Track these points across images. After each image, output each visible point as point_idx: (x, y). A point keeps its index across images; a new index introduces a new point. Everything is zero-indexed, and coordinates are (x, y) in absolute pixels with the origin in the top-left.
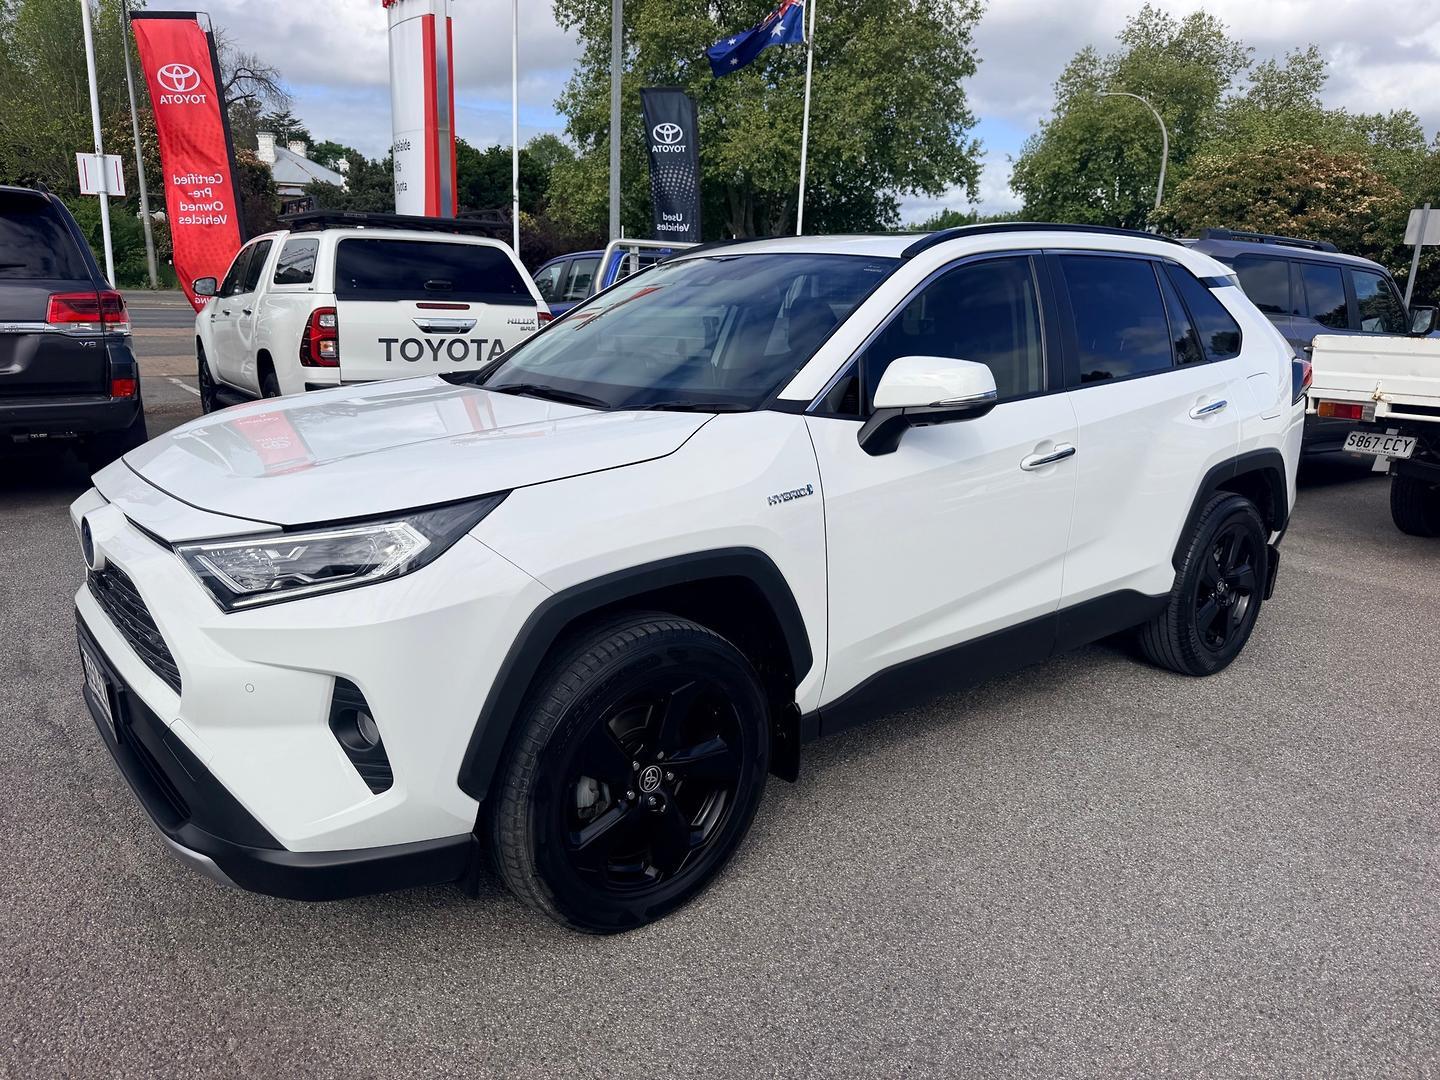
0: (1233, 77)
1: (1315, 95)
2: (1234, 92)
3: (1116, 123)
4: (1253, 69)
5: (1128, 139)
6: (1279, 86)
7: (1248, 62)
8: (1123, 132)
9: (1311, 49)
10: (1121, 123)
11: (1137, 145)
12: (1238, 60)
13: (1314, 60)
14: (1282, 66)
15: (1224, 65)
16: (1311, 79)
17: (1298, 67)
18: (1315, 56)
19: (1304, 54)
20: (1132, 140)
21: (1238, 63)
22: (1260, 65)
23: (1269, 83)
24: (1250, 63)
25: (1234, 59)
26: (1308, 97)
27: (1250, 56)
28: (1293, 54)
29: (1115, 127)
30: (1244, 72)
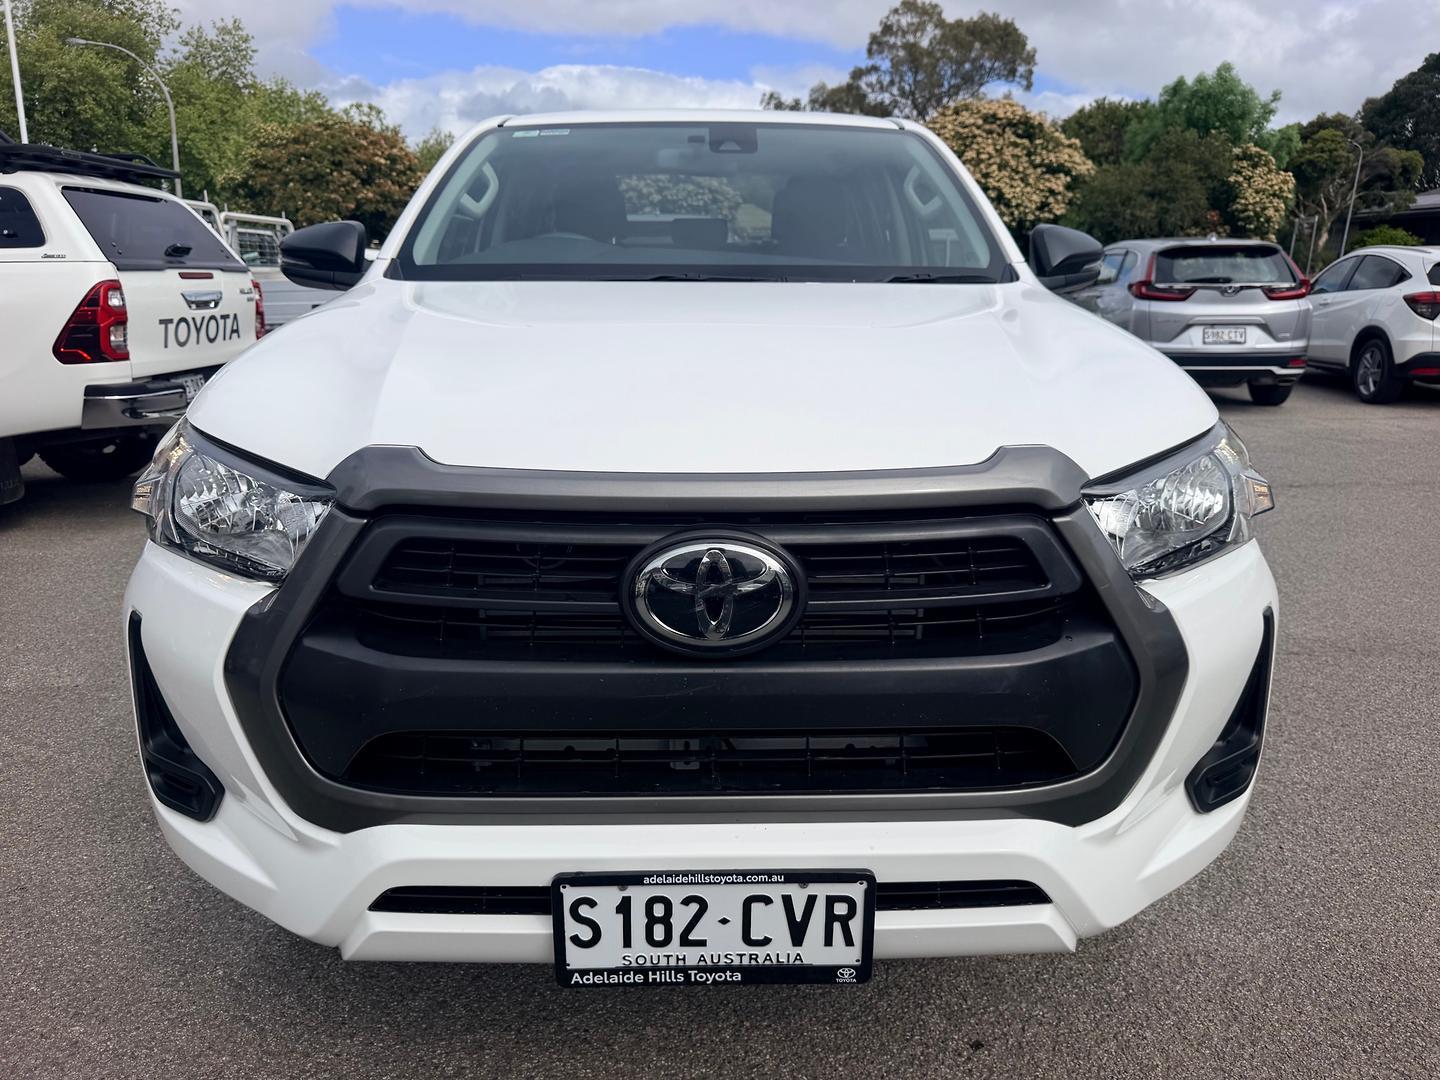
0: (163, 38)
1: (249, 68)
2: (169, 55)
3: (58, 72)
4: (183, 32)
5: (77, 91)
6: (213, 53)
7: (176, 24)
8: (69, 82)
9: (235, 22)
10: (63, 73)
11: (89, 99)
12: (167, 23)
13: (240, 32)
14: (211, 35)
15: (151, 24)
16: (242, 50)
17: (227, 37)
18: (238, 28)
19: (230, 26)
20: (83, 93)
21: (165, 23)
22: (189, 29)
23: (200, 51)
24: (179, 26)
25: (161, 18)
26: (242, 68)
27: (175, 16)
28: (219, 24)
29: (58, 76)
30: (174, 35)
